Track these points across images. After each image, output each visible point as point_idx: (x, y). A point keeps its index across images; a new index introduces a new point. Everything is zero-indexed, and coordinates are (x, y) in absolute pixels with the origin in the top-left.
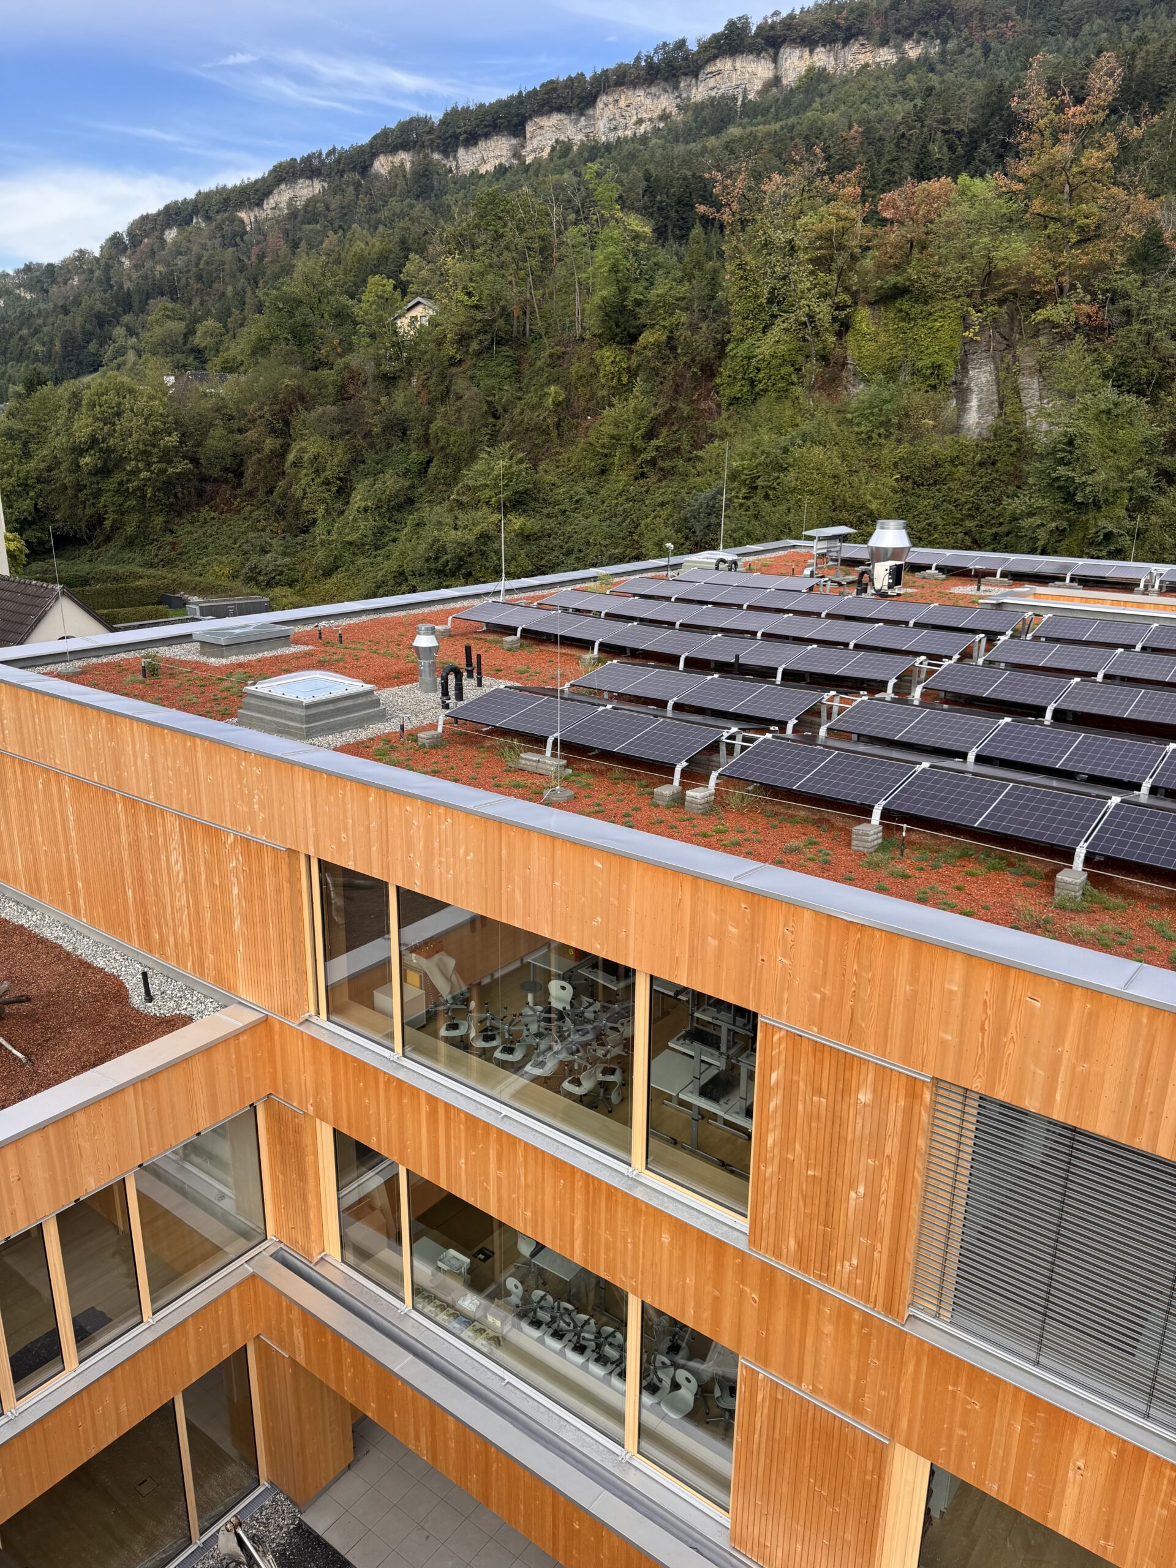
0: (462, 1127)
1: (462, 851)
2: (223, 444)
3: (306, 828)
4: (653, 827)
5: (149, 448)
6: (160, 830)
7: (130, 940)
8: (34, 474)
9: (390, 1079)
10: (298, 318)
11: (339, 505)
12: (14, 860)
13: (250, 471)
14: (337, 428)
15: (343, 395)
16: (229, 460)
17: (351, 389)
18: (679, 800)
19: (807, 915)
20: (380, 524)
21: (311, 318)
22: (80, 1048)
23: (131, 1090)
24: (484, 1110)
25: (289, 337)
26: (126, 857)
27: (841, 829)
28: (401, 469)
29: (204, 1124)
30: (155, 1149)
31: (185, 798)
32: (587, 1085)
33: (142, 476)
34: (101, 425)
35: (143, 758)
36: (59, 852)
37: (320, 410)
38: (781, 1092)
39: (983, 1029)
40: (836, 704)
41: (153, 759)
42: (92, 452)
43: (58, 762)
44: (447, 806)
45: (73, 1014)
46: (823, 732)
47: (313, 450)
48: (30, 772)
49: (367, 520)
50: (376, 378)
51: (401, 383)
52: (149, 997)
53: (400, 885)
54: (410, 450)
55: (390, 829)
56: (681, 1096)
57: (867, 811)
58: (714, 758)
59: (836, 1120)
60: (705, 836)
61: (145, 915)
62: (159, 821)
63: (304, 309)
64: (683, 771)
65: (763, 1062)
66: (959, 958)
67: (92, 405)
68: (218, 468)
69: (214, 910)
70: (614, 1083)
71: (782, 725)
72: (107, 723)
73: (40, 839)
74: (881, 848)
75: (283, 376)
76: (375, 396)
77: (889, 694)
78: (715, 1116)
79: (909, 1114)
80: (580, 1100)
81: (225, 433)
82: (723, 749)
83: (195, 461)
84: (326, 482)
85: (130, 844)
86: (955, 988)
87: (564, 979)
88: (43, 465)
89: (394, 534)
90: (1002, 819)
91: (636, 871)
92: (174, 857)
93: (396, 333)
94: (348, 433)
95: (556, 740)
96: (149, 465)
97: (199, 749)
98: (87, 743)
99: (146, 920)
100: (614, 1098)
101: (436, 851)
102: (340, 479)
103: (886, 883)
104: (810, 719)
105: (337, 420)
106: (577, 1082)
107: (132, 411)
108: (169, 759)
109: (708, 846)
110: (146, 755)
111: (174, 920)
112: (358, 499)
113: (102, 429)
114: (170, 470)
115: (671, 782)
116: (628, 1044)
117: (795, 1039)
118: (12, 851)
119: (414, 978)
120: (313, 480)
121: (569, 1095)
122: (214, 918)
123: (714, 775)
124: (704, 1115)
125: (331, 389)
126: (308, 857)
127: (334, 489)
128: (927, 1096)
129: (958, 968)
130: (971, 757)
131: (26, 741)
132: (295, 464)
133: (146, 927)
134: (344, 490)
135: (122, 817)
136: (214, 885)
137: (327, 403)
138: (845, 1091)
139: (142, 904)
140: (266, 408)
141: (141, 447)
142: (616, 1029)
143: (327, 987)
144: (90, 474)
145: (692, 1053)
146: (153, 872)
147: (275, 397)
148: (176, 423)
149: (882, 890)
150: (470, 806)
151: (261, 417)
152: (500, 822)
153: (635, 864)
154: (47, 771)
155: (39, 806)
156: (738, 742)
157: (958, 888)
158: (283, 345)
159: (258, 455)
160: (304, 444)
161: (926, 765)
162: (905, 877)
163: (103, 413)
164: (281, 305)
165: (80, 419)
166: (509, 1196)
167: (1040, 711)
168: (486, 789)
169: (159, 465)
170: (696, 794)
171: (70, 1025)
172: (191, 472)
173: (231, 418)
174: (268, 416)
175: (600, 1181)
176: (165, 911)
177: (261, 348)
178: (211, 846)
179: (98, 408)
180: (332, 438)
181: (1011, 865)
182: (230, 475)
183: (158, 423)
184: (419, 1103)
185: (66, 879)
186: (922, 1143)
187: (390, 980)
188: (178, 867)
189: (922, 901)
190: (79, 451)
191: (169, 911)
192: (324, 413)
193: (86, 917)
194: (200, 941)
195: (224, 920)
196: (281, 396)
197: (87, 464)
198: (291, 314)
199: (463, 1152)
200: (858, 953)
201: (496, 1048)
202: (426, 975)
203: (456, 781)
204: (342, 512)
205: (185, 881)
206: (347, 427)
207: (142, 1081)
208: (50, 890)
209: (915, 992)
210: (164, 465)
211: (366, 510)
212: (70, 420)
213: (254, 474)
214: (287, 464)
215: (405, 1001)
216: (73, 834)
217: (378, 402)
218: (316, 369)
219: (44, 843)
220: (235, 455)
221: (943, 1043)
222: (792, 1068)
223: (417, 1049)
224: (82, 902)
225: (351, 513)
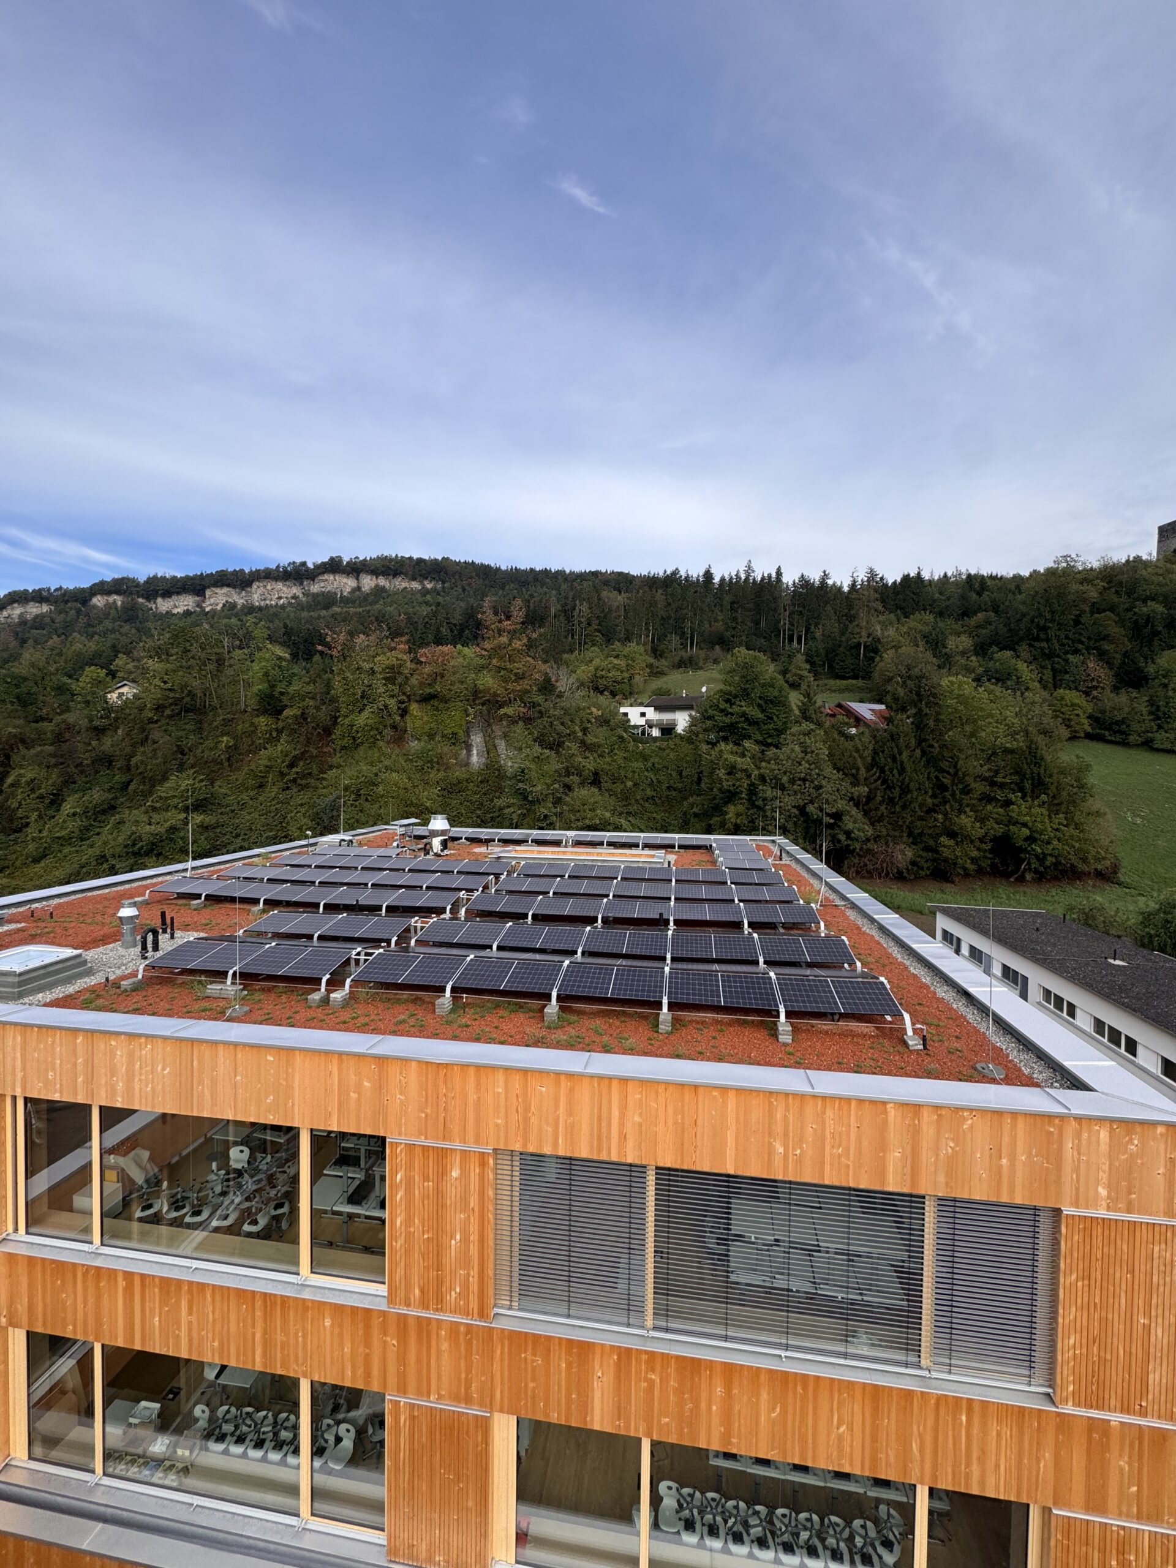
0: (156, 1290)
1: (159, 1068)
3: (14, 1074)
4: (307, 1024)
9: (88, 1268)
10: (24, 689)
11: (51, 812)
14: (53, 761)
15: (59, 738)
17: (67, 735)
18: (326, 1001)
19: (414, 1064)
20: (86, 823)
21: (34, 689)
24: (176, 1269)
25: (15, 700)
27: (429, 1003)
28: (107, 786)
32: (262, 1222)
37: (39, 749)
38: (404, 1186)
39: (517, 1111)
40: (419, 925)
44: (147, 1036)
46: (413, 943)
47: (30, 775)
49: (75, 821)
50: (88, 729)
51: (109, 733)
53: (103, 1104)
54: (114, 775)
55: (96, 1061)
56: (335, 1208)
57: (442, 990)
58: (347, 969)
59: (439, 1193)
60: (345, 1023)
63: (29, 684)
64: (328, 981)
65: (391, 1170)
66: (501, 1071)
70: (284, 1214)
71: (388, 942)
74: (452, 1011)
75: (8, 726)
76: (87, 741)
77: (447, 915)
78: (358, 1216)
79: (482, 1176)
80: (257, 1235)
82: (353, 963)
84: (41, 797)
86: (500, 1090)
87: (242, 1144)
89: (98, 830)
90: (514, 982)
91: (298, 1058)
93: (106, 702)
94: (62, 764)
95: (235, 973)
100: (284, 1225)
101: (137, 1073)
102: (53, 794)
103: (457, 1033)
104: (404, 936)
105: (54, 756)
106: (255, 1222)
109: (346, 1030)
112: (67, 808)
115: (319, 990)
116: (295, 1180)
117: (410, 1147)
119: (111, 1175)
120: (28, 795)
121: (249, 1235)
123: (348, 981)
124: (351, 1216)
125: (49, 735)
126: (14, 1098)
127: (47, 801)
128: (491, 1161)
129: (501, 1076)
130: (495, 947)
132: (12, 785)
134: (56, 801)
137: (45, 745)
138: (443, 1173)
142: (285, 1172)
143: (27, 1203)
145: (341, 1174)
149: (455, 1038)
150: (168, 1033)
152: (192, 1041)
153: (297, 1052)
156: (362, 957)
157: (496, 1027)
158: (9, 706)
160: (22, 771)
161: (472, 956)
162: (467, 1026)
164: (9, 680)
166: (199, 1334)
167: (525, 916)
168: (179, 1017)
170: (337, 996)
175: (275, 1295)
180: (48, 768)
181: (521, 1007)
184: (116, 1281)
186: (491, 1193)
187: (91, 1181)
189: (477, 1040)
192: (42, 751)
198: (17, 686)
199: (157, 1310)
200: (445, 1083)
201: (185, 1214)
202: (123, 1170)
203: (153, 1014)
204: (54, 817)
206: (61, 760)
209: (479, 1098)
211: (74, 814)
214: (5, 786)
215: (105, 1195)
217: (90, 744)
218: (37, 722)
221: (497, 1125)
222: (410, 1167)
223: (114, 1236)
225: (60, 818)
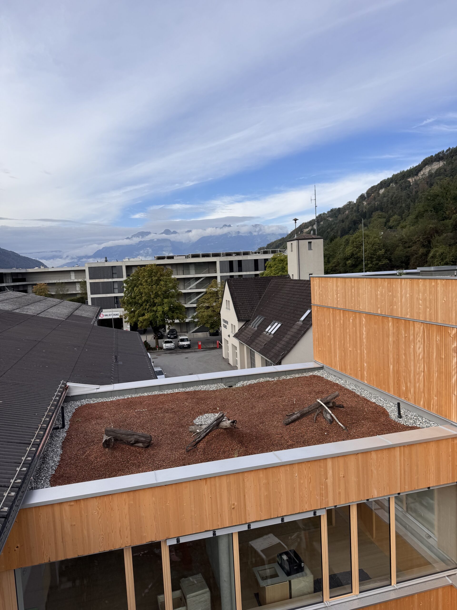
2: (402, 252)
5: (372, 256)
6: (412, 332)
7: (389, 391)
8: (330, 268)
10: (437, 202)
12: (335, 356)
13: (412, 262)
14: (453, 241)
15: (455, 228)
16: (404, 258)
21: (442, 201)
22: (369, 430)
23: (398, 449)
25: (432, 209)
26: (391, 348)
29: (432, 484)
30: (407, 487)
31: (428, 313)
33: (369, 266)
34: (355, 249)
35: (406, 296)
36: (356, 350)
37: (445, 235)
41: (412, 297)
42: (352, 259)
43: (361, 308)
45: (364, 416)
47: (441, 251)
48: (347, 315)
52: (400, 416)
61: (398, 377)
62: (412, 328)
63: (439, 198)
67: (353, 242)
68: (399, 261)
69: (440, 372)
72: (388, 284)
73: (348, 345)
75: (429, 224)
81: (403, 248)
83: (390, 260)
85: (394, 342)
88: (333, 265)
92: (418, 346)
96: (372, 262)
97: (439, 286)
98: (376, 295)
99: (399, 380)
105: (453, 238)
107: (367, 243)
108: (421, 295)
110: (408, 295)
111: (415, 380)
113: (356, 250)
114: (380, 263)
118: (335, 353)
120: (440, 263)
122: (439, 377)
125: (450, 227)
131: (347, 302)
132: (432, 257)
133: (398, 384)
135: (391, 329)
136: (441, 358)
137: (448, 232)
139: (397, 372)
140: (421, 237)
141: (370, 255)
144: (350, 267)
146: (405, 354)
147: (425, 232)
148: (384, 246)
151: (418, 241)
154: (355, 312)
155: (349, 330)
158: (430, 213)
159: (416, 256)
160: (437, 249)
163: (356, 244)
164: (429, 198)
165: (348, 248)
169: (376, 262)
171: (363, 419)
172: (388, 263)
173: (406, 242)
174: (422, 240)
176: (410, 376)
177: (419, 216)
178: (441, 337)
179: (355, 243)
180: (450, 245)
182: (404, 264)
183: (377, 246)
185: (359, 363)
188: (420, 351)
190: (347, 259)
191: (412, 375)
192: (447, 236)
193: (367, 380)
194: (429, 390)
195: (446, 378)
196: (427, 232)
197: (349, 263)
198: (434, 201)
205: (423, 358)
207: (404, 446)
208: (351, 369)
210: (377, 262)
212: (345, 249)
213: (414, 263)
214: (429, 258)
216: (365, 341)
218: (444, 220)
219: (350, 347)
220: (406, 257)
224: (365, 373)
